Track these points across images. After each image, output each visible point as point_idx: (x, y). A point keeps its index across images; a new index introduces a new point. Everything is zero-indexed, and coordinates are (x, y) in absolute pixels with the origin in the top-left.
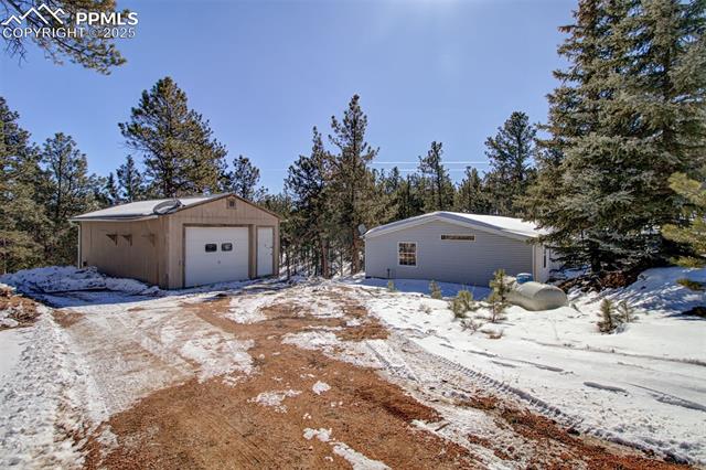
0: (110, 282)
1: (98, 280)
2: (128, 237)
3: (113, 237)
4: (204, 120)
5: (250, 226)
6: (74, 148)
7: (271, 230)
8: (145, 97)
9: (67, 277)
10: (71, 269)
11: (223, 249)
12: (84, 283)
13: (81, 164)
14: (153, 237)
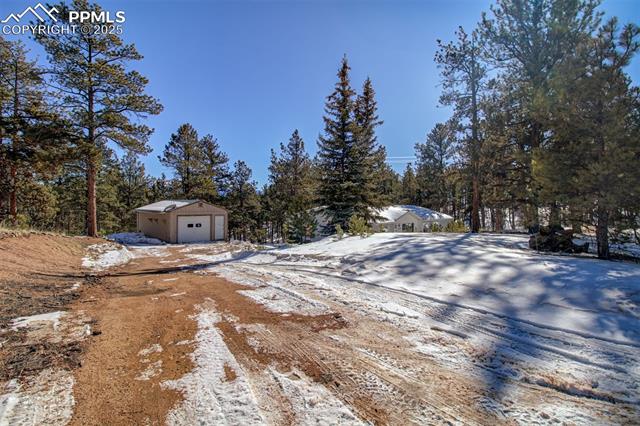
0: (149, 239)
1: (144, 239)
2: (156, 220)
3: (151, 220)
4: (213, 139)
5: (211, 215)
6: (138, 160)
7: (222, 218)
8: (174, 137)
9: (132, 236)
10: (134, 234)
11: (197, 225)
12: (139, 240)
13: (141, 169)
14: (165, 221)
